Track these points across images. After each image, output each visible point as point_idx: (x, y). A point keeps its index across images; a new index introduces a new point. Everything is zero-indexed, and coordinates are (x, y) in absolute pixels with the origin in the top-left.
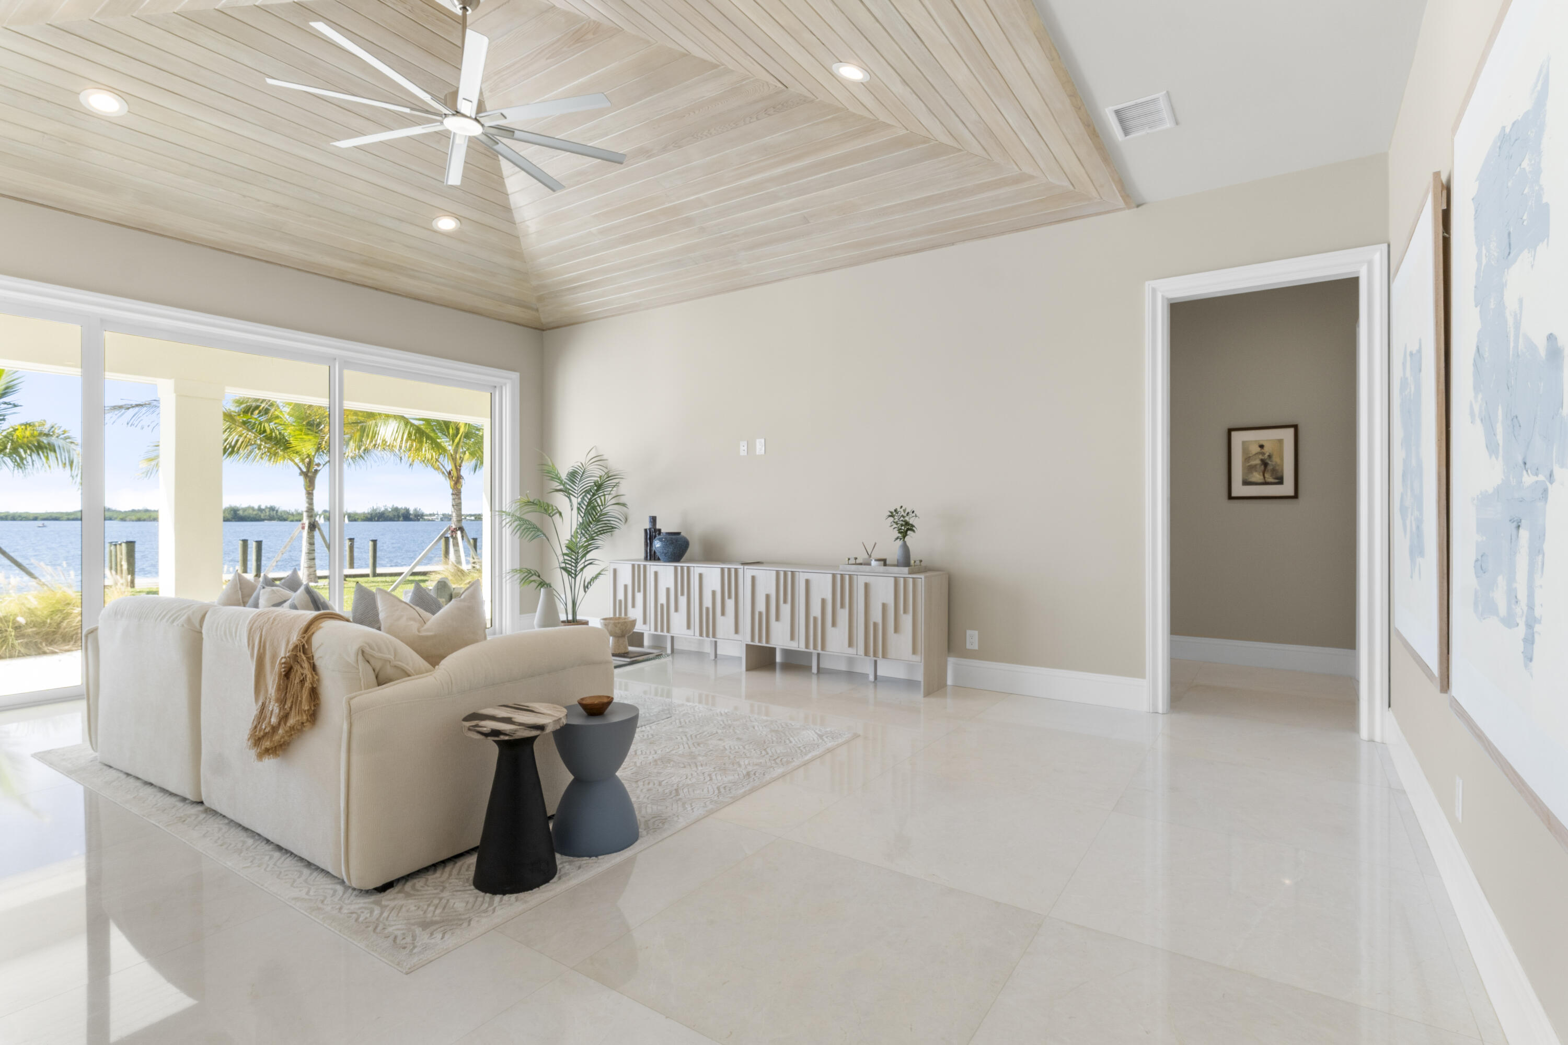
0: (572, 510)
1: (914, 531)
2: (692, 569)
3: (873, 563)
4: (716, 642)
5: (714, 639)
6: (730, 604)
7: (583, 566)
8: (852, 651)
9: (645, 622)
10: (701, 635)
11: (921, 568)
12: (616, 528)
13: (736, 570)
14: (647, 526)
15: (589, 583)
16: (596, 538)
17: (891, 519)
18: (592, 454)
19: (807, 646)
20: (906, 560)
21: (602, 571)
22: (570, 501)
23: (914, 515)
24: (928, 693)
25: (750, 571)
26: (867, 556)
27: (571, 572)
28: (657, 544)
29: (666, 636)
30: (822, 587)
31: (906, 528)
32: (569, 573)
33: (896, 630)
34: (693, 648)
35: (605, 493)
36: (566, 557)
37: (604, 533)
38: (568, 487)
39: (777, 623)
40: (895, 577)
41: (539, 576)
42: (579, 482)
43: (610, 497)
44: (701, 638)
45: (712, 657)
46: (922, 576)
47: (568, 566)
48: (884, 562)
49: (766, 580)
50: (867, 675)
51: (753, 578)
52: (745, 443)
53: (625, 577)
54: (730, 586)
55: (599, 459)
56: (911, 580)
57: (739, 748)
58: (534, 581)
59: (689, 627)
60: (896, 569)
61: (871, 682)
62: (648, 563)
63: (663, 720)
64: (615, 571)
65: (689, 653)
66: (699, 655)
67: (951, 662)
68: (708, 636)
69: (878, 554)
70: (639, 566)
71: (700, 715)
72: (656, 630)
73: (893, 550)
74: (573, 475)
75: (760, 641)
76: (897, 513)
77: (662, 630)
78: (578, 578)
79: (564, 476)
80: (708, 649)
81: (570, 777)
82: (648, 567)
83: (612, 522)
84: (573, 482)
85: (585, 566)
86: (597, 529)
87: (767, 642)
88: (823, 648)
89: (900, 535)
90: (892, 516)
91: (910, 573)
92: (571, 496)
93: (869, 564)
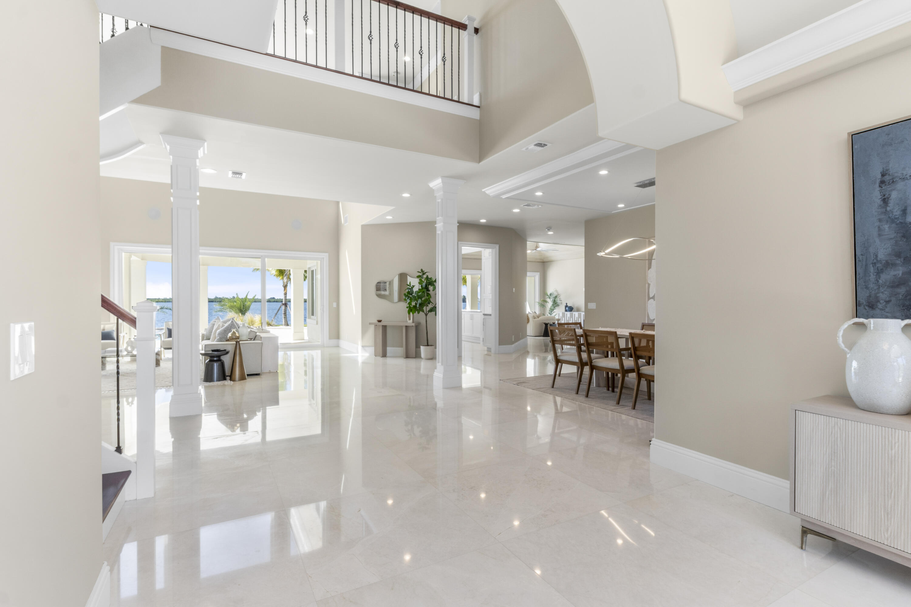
14: (565, 305)
28: (567, 308)
55: (556, 291)
74: (551, 294)
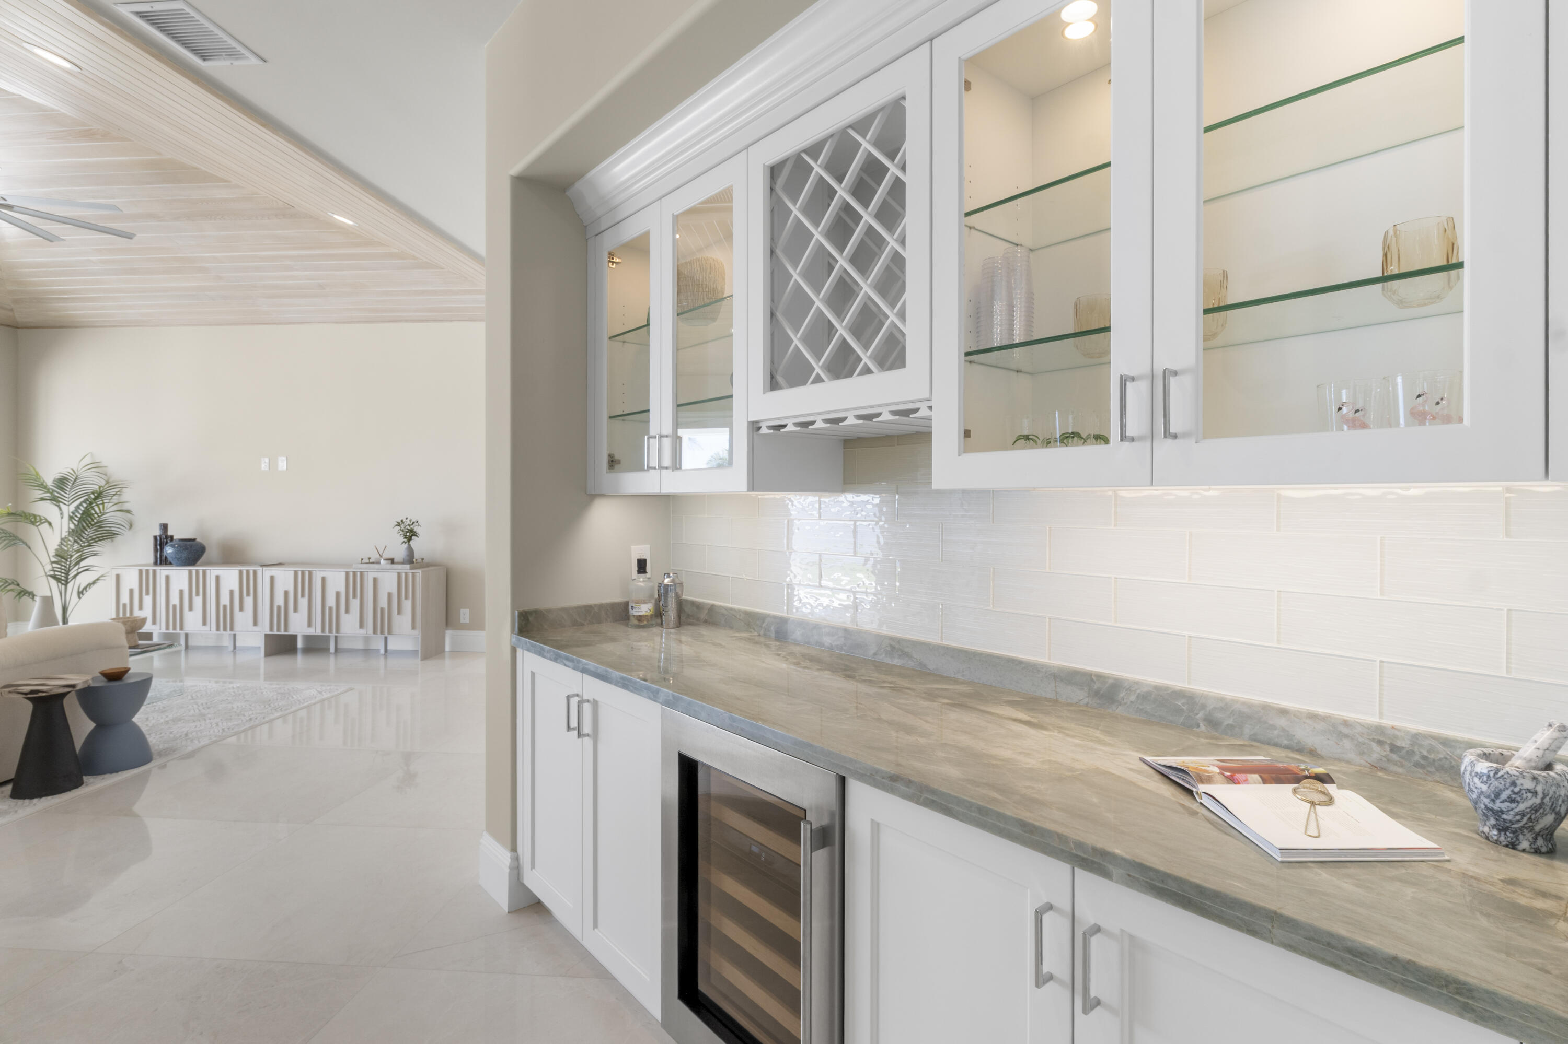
0: (62, 518)
1: (417, 536)
2: (208, 572)
3: (382, 562)
4: (235, 635)
5: (233, 633)
6: (249, 601)
7: (75, 573)
8: (363, 631)
9: (154, 622)
10: (218, 629)
11: (424, 565)
12: (117, 534)
13: (255, 572)
15: (85, 588)
16: (94, 544)
17: (398, 528)
18: (88, 460)
19: (323, 630)
20: (410, 559)
21: (100, 577)
22: (60, 509)
23: (417, 524)
24: (425, 657)
25: (268, 572)
26: (378, 556)
27: (63, 579)
29: (179, 634)
30: (337, 581)
31: (410, 535)
32: (58, 580)
33: (399, 612)
34: (211, 643)
35: (105, 501)
36: (55, 565)
37: (104, 539)
38: (56, 494)
39: (295, 614)
40: (398, 573)
41: (18, 585)
42: (71, 489)
43: (110, 504)
44: (219, 632)
45: (231, 648)
46: (420, 571)
47: (57, 573)
48: (392, 561)
49: (285, 579)
50: (378, 650)
51: (272, 578)
52: (267, 460)
53: (131, 580)
54: (248, 586)
56: (410, 574)
57: (246, 706)
58: (12, 590)
59: (204, 623)
60: (400, 566)
61: (382, 655)
62: (158, 568)
63: (174, 697)
64: (118, 577)
65: (206, 648)
66: (218, 649)
67: (449, 634)
68: (225, 629)
69: (387, 555)
70: (147, 571)
71: (212, 690)
72: (167, 628)
73: (399, 551)
75: (279, 630)
76: (403, 523)
77: (174, 628)
78: (70, 586)
79: (49, 481)
80: (227, 642)
81: (91, 725)
82: (158, 572)
83: (113, 529)
84: (62, 489)
85: (78, 574)
86: (95, 535)
87: (286, 630)
88: (337, 631)
89: (405, 540)
90: (398, 525)
91: (411, 569)
92: (61, 504)
93: (379, 563)
